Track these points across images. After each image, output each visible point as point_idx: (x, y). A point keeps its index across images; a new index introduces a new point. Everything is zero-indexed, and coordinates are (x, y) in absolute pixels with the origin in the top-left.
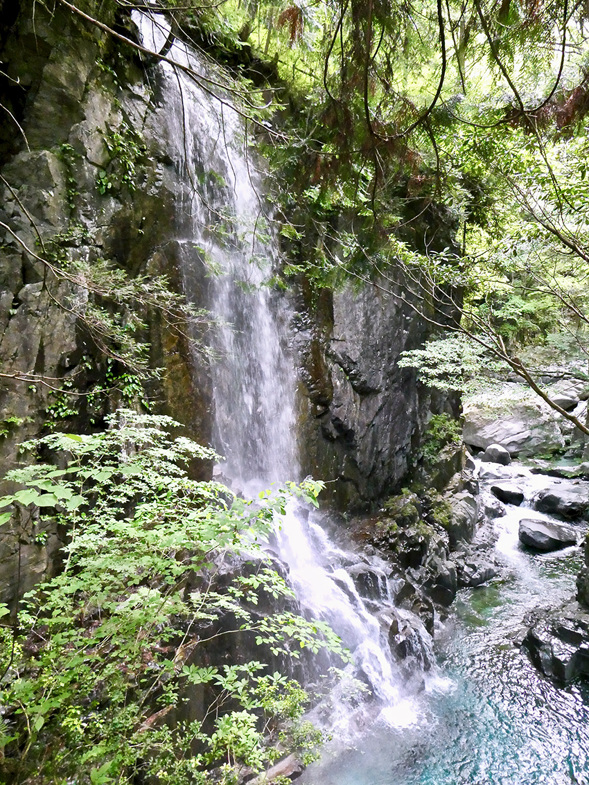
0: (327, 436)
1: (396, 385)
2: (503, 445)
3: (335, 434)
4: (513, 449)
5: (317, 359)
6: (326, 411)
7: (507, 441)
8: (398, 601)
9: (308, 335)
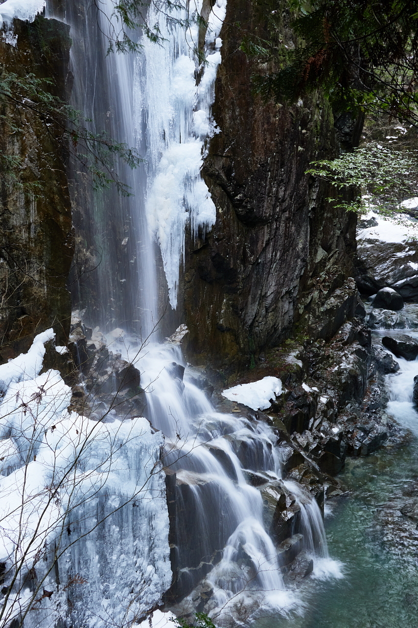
1: (286, 215)
2: (395, 288)
3: (214, 274)
4: (405, 293)
6: (206, 246)
7: (399, 283)
8: (286, 473)
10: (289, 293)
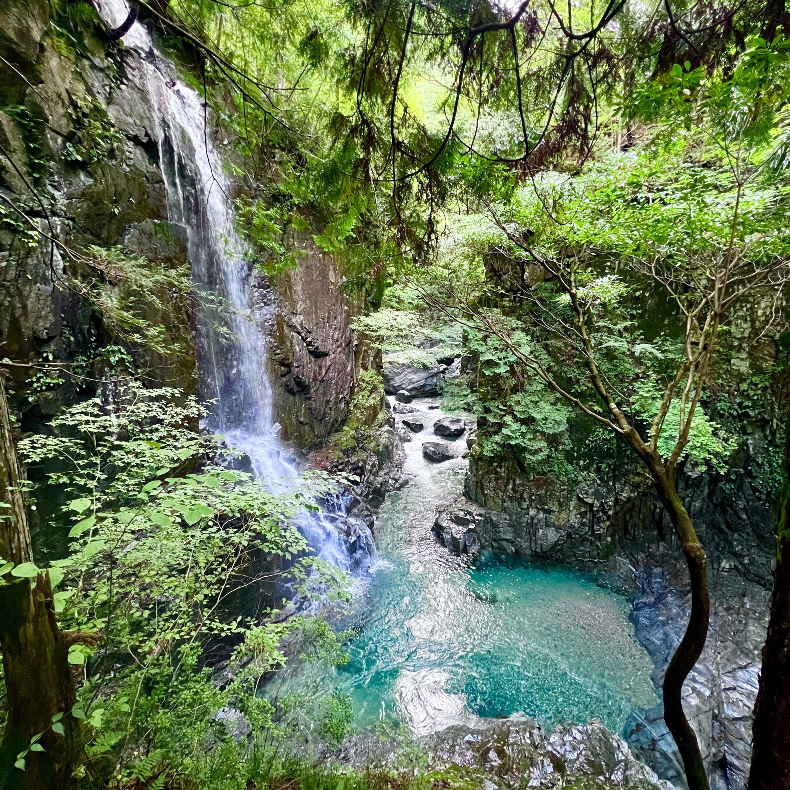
0: (290, 392)
1: (339, 349)
2: (407, 390)
3: (296, 389)
4: (413, 393)
5: (281, 329)
6: (289, 372)
7: (410, 387)
8: (348, 511)
9: (272, 309)
10: (343, 398)
